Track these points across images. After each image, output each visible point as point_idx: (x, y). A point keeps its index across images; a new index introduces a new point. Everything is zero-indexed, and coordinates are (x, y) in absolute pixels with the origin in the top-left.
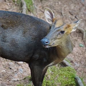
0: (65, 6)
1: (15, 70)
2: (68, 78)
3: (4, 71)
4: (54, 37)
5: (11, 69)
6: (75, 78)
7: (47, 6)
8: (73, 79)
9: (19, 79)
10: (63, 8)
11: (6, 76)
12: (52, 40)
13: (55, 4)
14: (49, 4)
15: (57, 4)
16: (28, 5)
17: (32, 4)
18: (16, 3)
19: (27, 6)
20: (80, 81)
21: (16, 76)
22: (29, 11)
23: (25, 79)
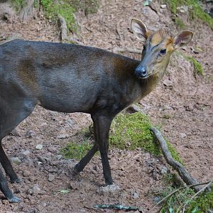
0: (121, 20)
1: (61, 122)
2: (141, 130)
3: (46, 124)
4: (153, 61)
5: (54, 120)
6: (151, 130)
7: (96, 22)
8: (148, 130)
9: (68, 135)
10: (118, 24)
11: (48, 131)
12: (150, 66)
13: (106, 19)
14: (98, 18)
15: (109, 17)
16: (69, 22)
17: (74, 21)
18: (50, 21)
19: (67, 25)
20: (158, 134)
21: (63, 130)
22: (71, 31)
23: (77, 134)
